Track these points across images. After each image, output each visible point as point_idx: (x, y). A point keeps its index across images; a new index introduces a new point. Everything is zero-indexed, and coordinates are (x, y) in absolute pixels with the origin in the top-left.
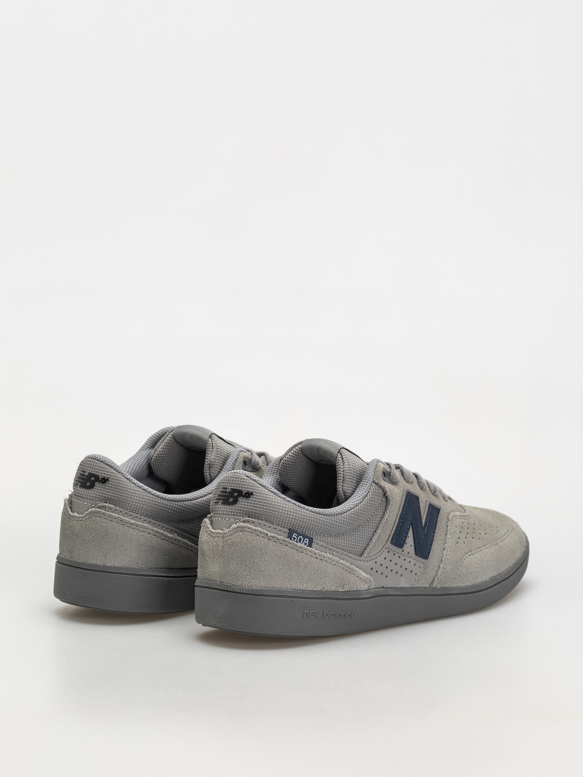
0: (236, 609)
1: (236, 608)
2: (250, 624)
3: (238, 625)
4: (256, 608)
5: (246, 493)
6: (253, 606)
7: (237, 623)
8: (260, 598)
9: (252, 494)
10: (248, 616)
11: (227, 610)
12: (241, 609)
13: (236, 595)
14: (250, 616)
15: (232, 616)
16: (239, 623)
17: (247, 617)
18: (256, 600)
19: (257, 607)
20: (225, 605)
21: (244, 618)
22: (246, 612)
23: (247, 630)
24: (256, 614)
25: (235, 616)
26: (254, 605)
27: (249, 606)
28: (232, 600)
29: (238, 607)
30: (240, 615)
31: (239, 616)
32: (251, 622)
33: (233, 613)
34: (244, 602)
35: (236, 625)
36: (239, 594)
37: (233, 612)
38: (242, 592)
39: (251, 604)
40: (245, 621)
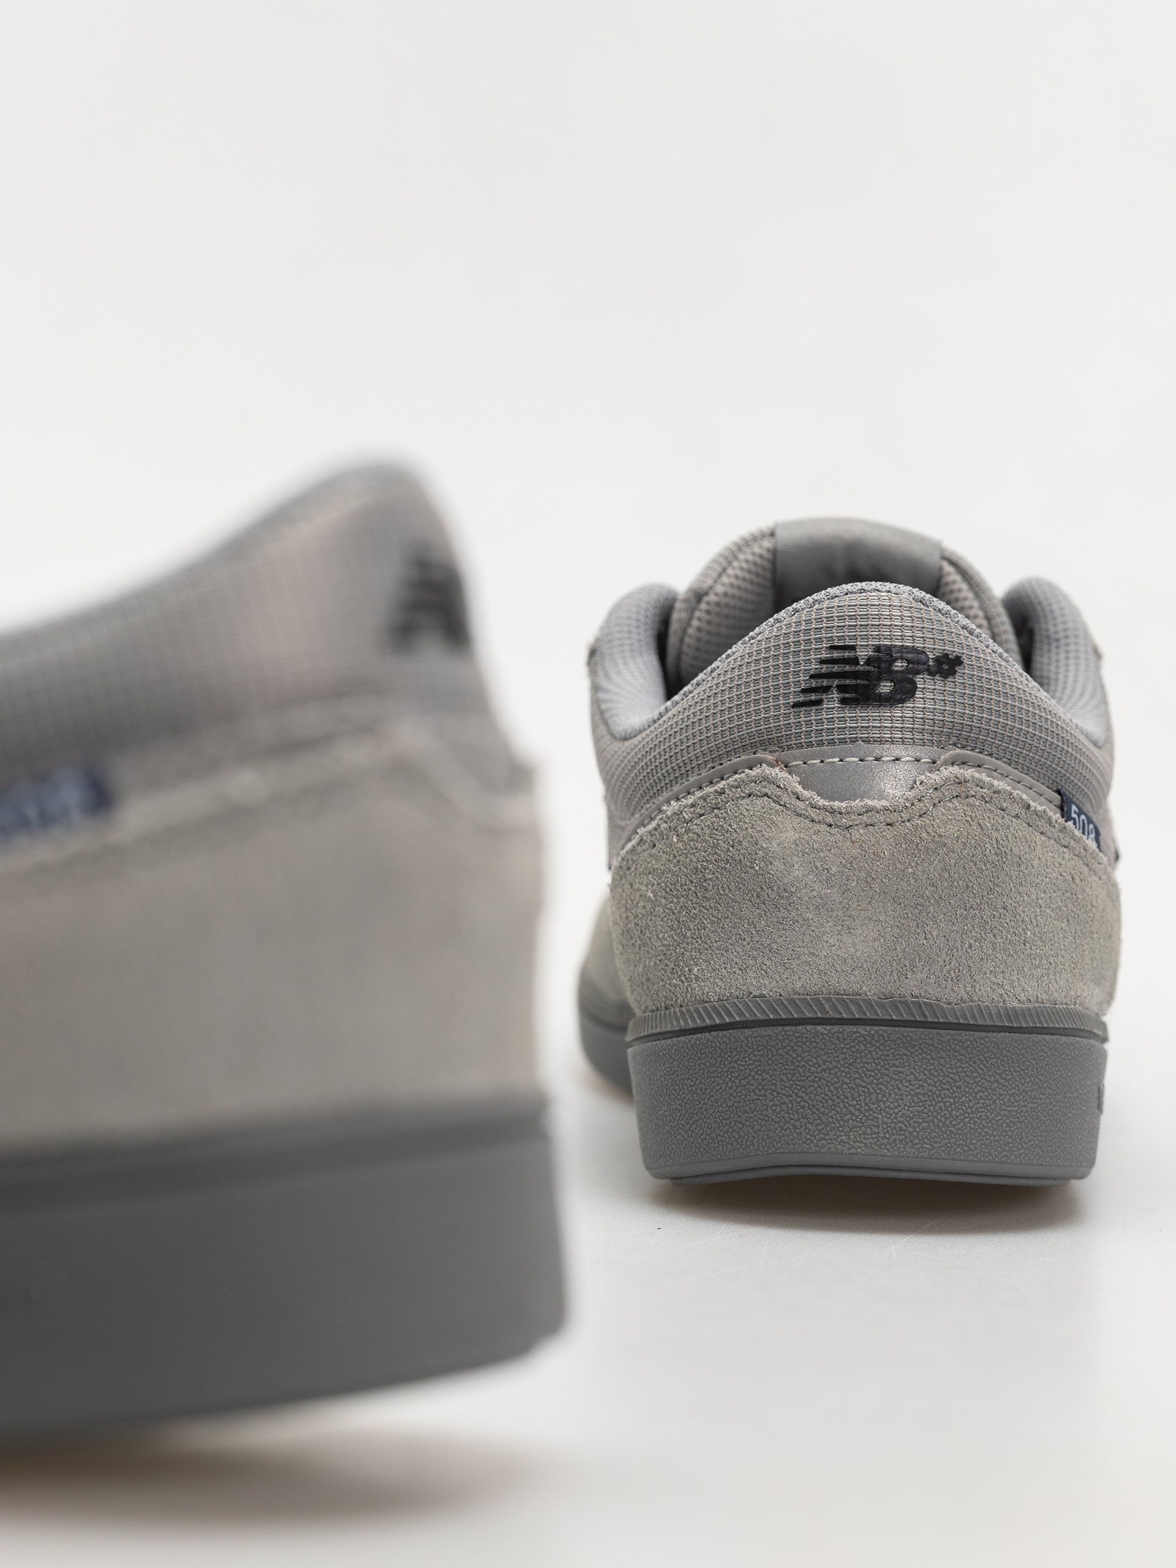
0: (960, 1087)
1: (960, 1083)
2: (1010, 1140)
3: (972, 1147)
4: (1025, 1079)
5: (937, 660)
6: (1016, 1071)
7: (968, 1142)
8: (1033, 1041)
9: (958, 661)
10: (1002, 1112)
11: (926, 1098)
12: (979, 1088)
13: (959, 1038)
14: (1009, 1111)
15: (948, 1116)
16: (974, 1141)
17: (999, 1114)
18: (1023, 1048)
19: (1027, 1074)
20: (916, 1079)
21: (990, 1121)
22: (995, 1097)
23: (1001, 1163)
24: (1026, 1100)
25: (961, 1115)
26: (1019, 1067)
27: (1004, 1071)
28: (942, 1058)
29: (968, 1079)
30: (977, 1109)
31: (973, 1113)
32: (1013, 1132)
33: (950, 1107)
34: (987, 1061)
35: (965, 1148)
36: (967, 1033)
37: (952, 1100)
38: (980, 1022)
39: (1009, 1067)
40: (995, 1130)
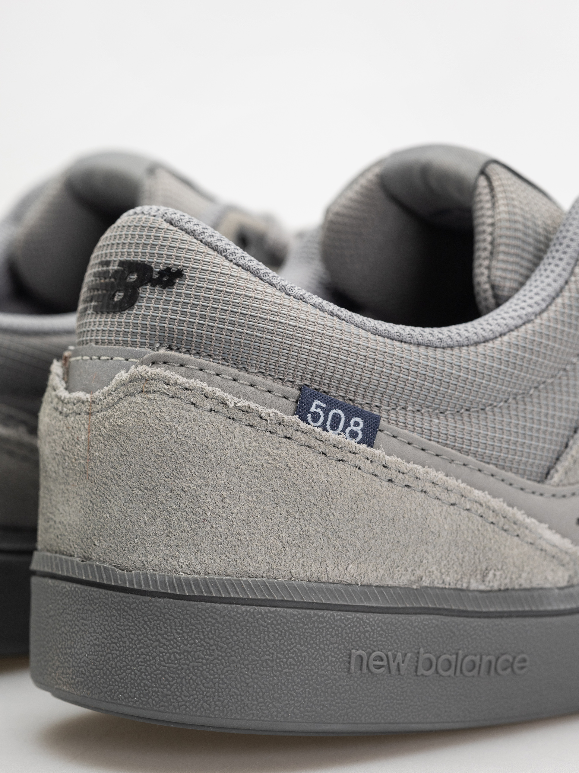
0: (125, 642)
1: (126, 639)
2: (169, 693)
3: (132, 695)
4: (188, 641)
5: (161, 273)
6: (179, 633)
7: (129, 690)
8: (198, 608)
9: (179, 274)
10: (162, 668)
11: (100, 649)
12: (141, 645)
13: (127, 600)
14: (169, 668)
15: (114, 666)
16: (134, 690)
17: (158, 669)
18: (187, 614)
19: (191, 637)
20: (95, 631)
21: (149, 674)
22: (155, 654)
23: (161, 711)
24: (188, 659)
25: (124, 666)
26: (182, 629)
27: (166, 633)
28: (114, 616)
29: (132, 636)
30: (138, 662)
31: (134, 665)
32: (171, 686)
33: (116, 658)
34: (151, 622)
35: (126, 695)
36: (134, 596)
37: (118, 653)
38: (143, 587)
39: (172, 629)
40: (153, 682)
